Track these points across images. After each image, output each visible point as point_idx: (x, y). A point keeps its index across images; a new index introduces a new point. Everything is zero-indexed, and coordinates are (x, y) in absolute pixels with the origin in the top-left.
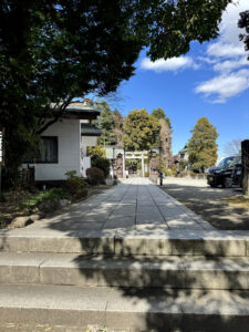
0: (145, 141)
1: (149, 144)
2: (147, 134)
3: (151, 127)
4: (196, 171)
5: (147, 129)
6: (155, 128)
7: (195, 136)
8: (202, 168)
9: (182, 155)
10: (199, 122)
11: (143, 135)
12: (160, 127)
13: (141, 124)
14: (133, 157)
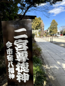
0: (37, 27)
1: (38, 28)
2: (38, 25)
3: (39, 22)
4: (51, 35)
5: (37, 23)
6: (40, 23)
7: (51, 25)
8: (53, 34)
9: (47, 31)
10: (53, 21)
11: (36, 25)
12: (41, 22)
13: (36, 22)
14: (35, 32)
